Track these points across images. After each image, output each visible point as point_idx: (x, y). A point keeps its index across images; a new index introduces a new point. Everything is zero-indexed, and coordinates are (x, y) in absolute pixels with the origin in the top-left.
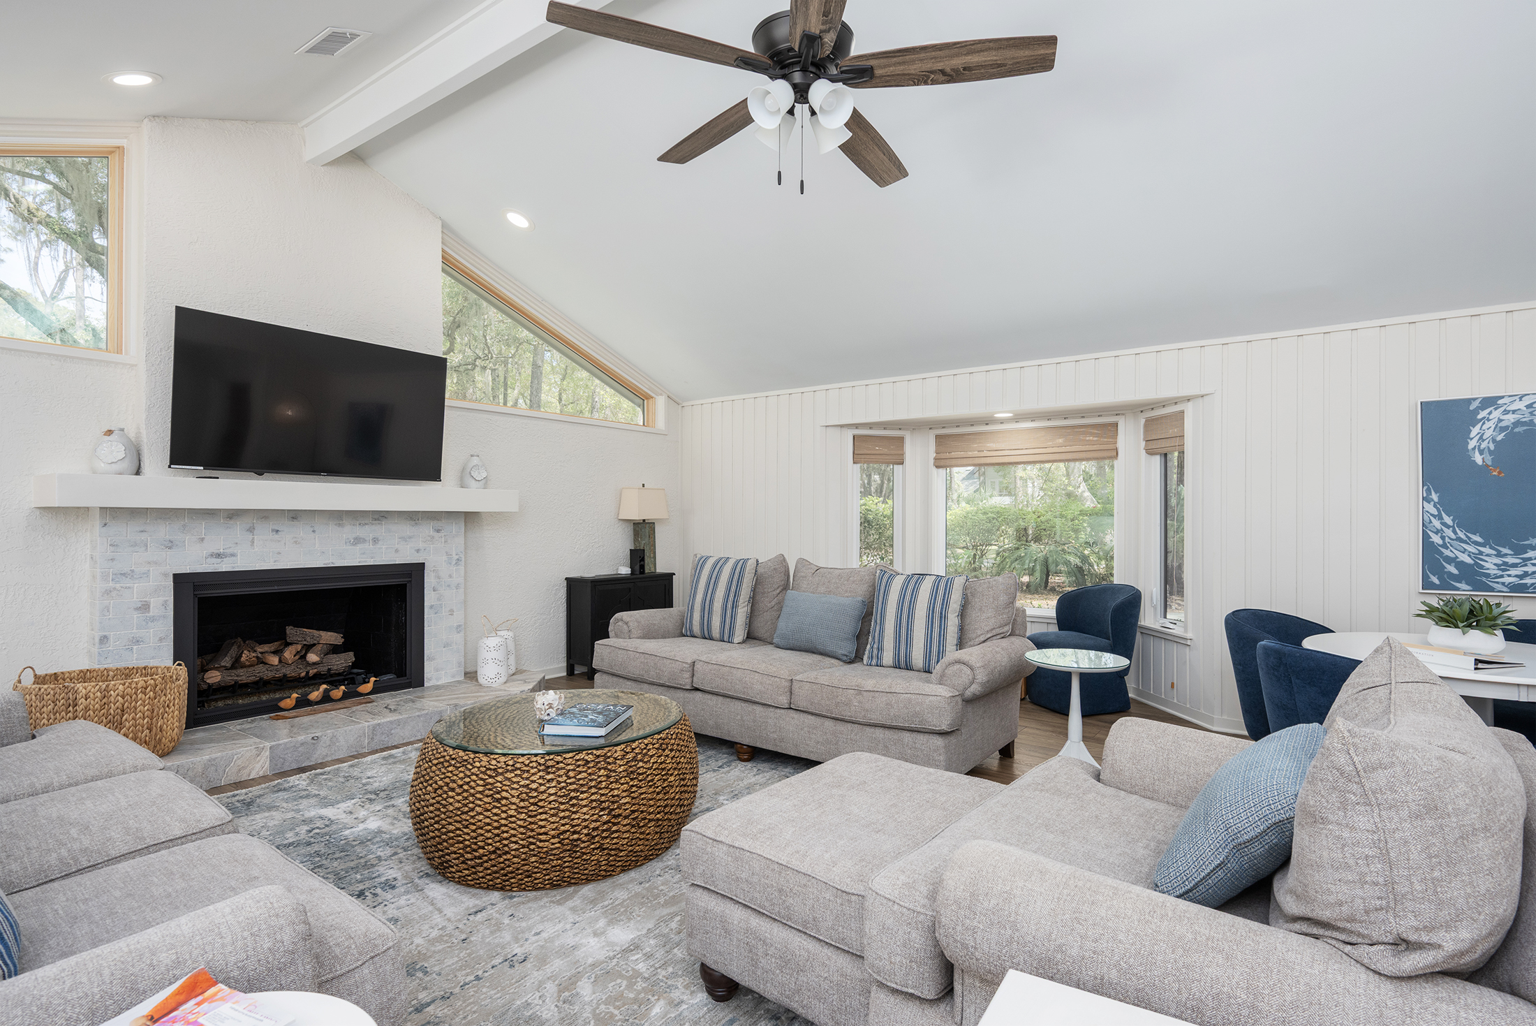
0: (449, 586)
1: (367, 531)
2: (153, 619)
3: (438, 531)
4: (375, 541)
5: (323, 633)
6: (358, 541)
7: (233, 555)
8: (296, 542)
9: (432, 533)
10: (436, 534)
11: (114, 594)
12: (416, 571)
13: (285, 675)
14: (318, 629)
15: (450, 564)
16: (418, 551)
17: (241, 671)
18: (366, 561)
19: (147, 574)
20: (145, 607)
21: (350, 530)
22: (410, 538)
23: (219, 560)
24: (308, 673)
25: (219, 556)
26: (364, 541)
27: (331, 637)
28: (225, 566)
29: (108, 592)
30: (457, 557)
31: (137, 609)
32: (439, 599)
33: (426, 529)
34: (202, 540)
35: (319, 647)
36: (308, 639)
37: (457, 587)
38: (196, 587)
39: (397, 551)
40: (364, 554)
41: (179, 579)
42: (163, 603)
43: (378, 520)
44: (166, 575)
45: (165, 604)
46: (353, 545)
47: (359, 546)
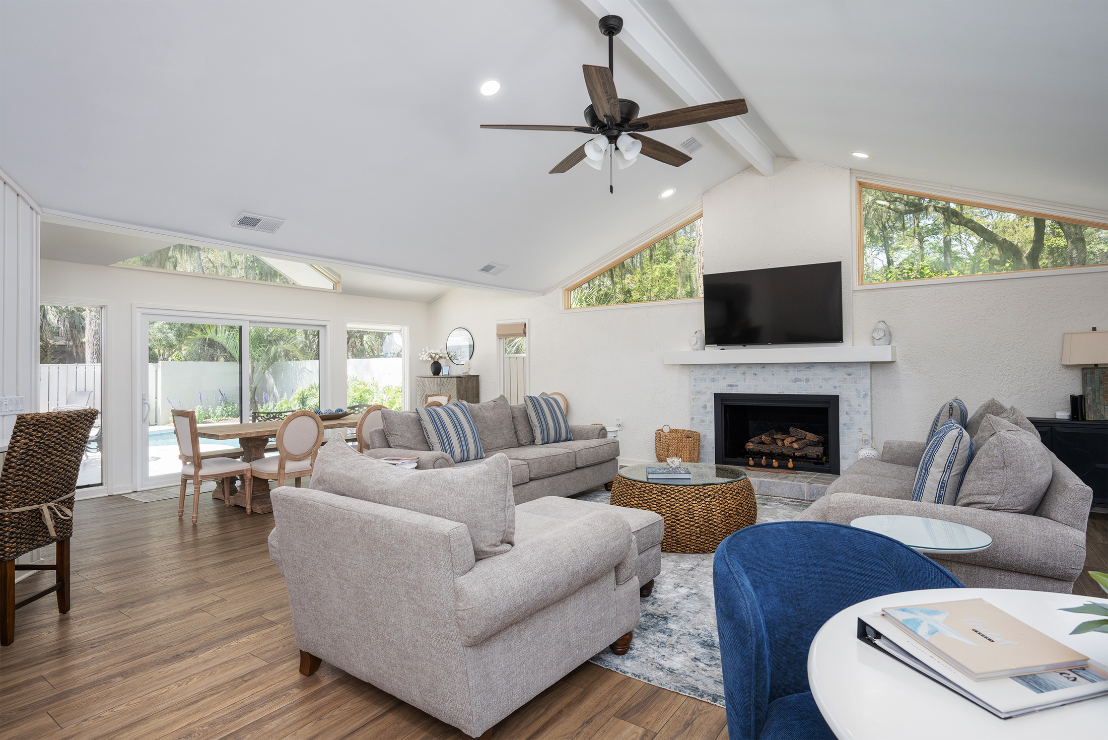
0: (858, 412)
1: (803, 374)
2: (708, 413)
3: (849, 375)
4: (807, 380)
5: (807, 433)
6: (797, 380)
7: (737, 386)
8: (764, 380)
9: (845, 376)
10: (848, 377)
11: (695, 400)
12: (834, 400)
13: (782, 452)
14: (806, 431)
15: (859, 397)
16: (835, 387)
17: (764, 446)
18: (802, 392)
19: (706, 392)
20: (705, 407)
21: (792, 374)
22: (830, 379)
23: (731, 388)
24: (794, 453)
25: (731, 386)
26: (801, 380)
27: (811, 436)
28: (734, 391)
29: (694, 399)
30: (865, 393)
31: (703, 407)
32: (850, 420)
33: (841, 373)
34: (725, 378)
35: (804, 441)
36: (799, 435)
37: (865, 413)
38: (722, 400)
39: (821, 387)
40: (800, 388)
41: (716, 396)
42: (711, 405)
43: (809, 368)
44: (712, 393)
45: (712, 407)
46: (794, 382)
47: (798, 383)
